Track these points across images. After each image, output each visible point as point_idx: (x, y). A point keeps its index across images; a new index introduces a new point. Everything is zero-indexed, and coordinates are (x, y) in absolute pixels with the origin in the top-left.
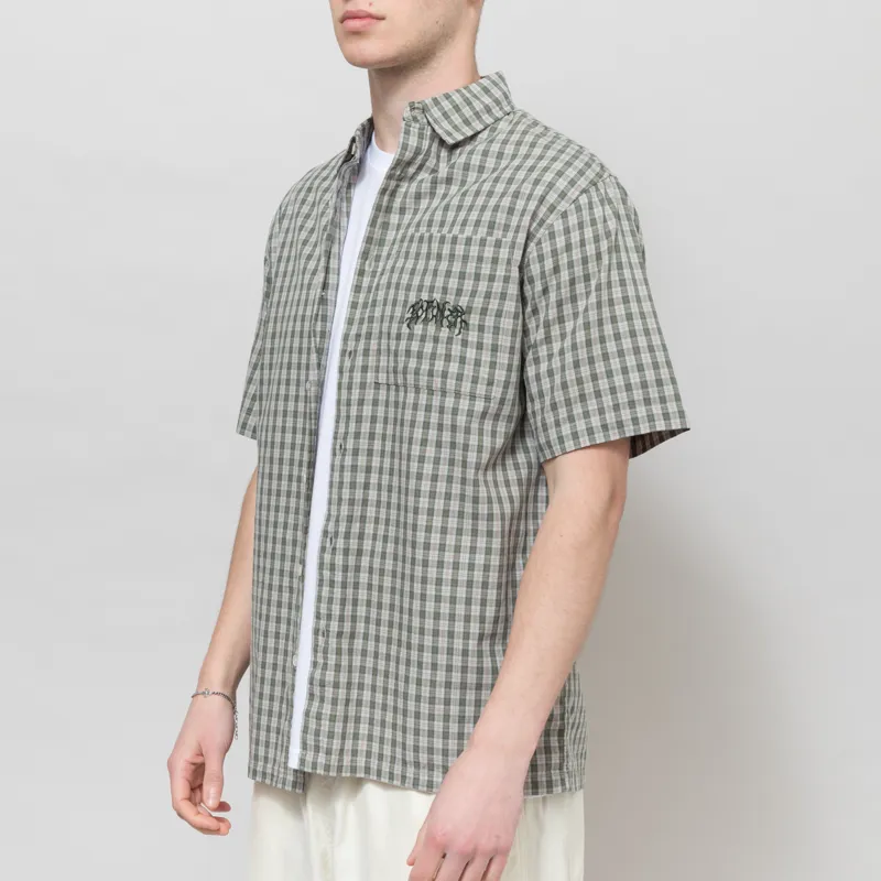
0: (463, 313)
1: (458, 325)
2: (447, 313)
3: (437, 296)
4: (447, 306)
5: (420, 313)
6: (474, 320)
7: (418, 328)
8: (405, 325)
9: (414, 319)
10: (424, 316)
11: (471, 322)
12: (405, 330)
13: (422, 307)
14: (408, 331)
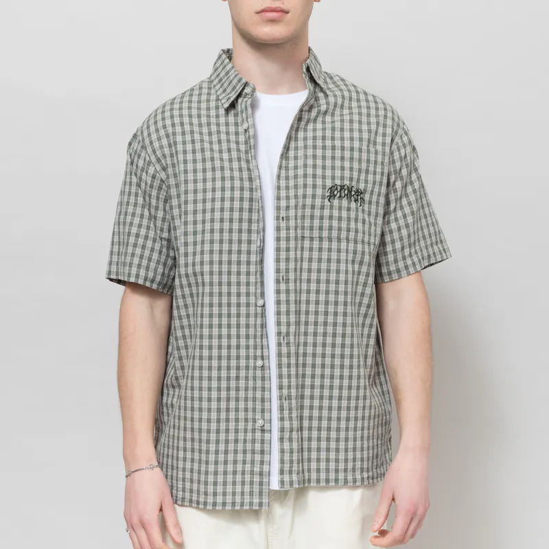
0: (361, 193)
1: (359, 200)
2: (353, 193)
3: (347, 182)
4: (353, 189)
5: (336, 193)
6: (367, 197)
7: (336, 202)
8: (326, 200)
9: (332, 196)
10: (338, 195)
11: (365, 199)
12: (327, 203)
13: (337, 189)
14: (329, 203)
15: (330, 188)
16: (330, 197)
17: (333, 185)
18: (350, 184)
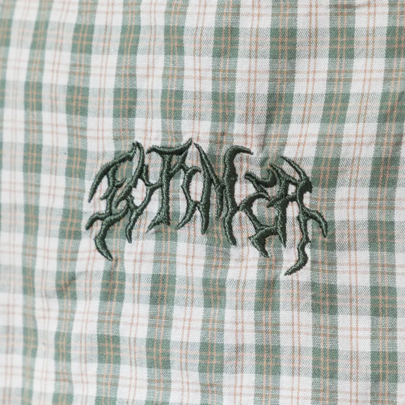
15: (108, 171)
16: (109, 221)
17: (126, 147)
18: (218, 138)
